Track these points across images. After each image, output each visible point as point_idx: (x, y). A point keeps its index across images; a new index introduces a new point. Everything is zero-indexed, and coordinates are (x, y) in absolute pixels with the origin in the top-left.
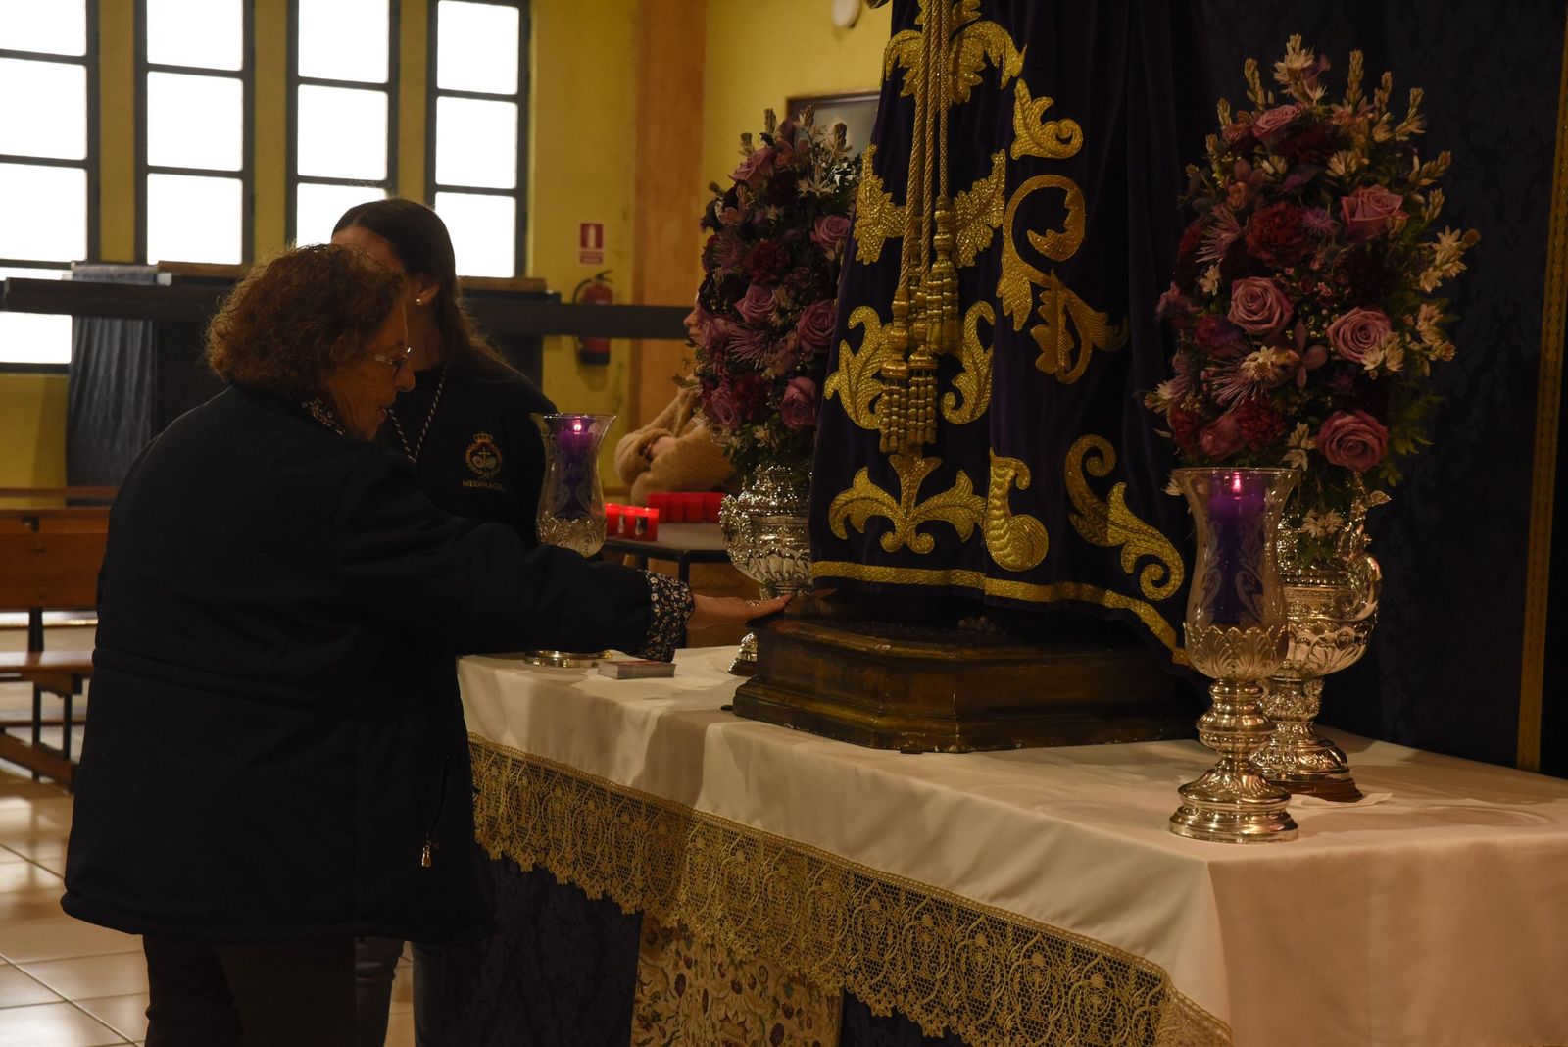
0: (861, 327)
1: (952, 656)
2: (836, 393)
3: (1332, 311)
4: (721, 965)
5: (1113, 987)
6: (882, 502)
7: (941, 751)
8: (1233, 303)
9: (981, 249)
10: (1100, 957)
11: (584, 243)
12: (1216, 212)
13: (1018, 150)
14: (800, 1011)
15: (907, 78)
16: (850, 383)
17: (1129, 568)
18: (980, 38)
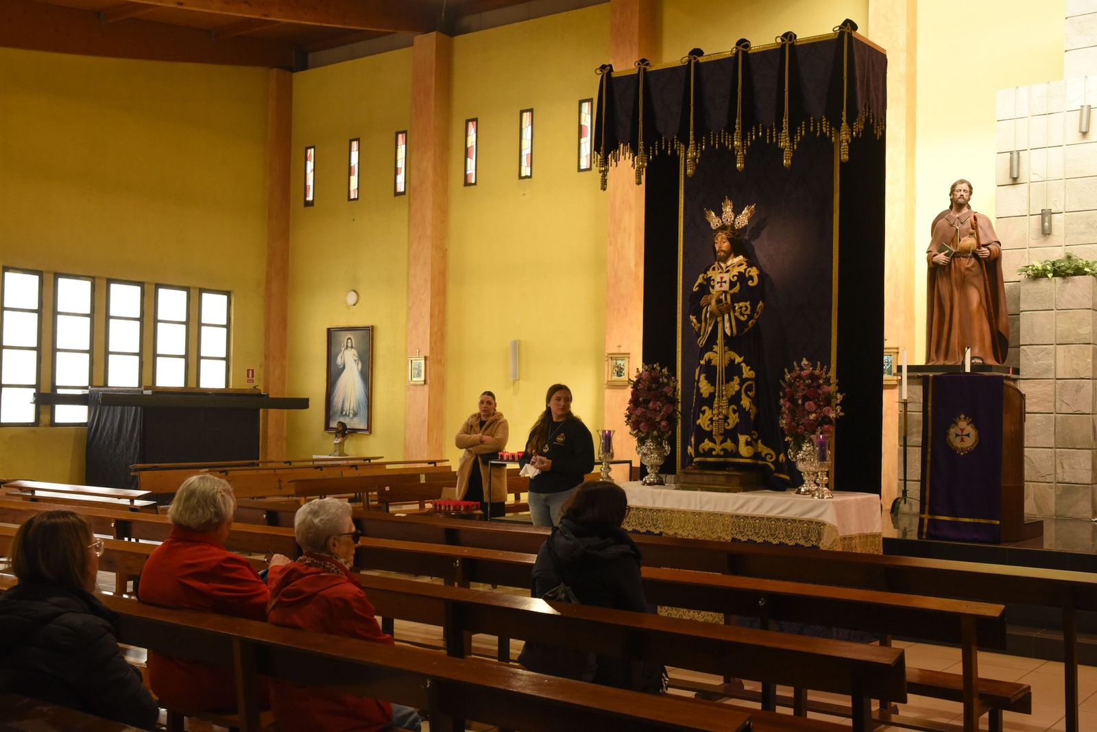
0: (705, 411)
2: (699, 424)
3: (823, 407)
5: (809, 526)
6: (711, 445)
8: (806, 406)
9: (733, 395)
10: (805, 521)
11: (248, 376)
12: (797, 389)
13: (744, 376)
15: (713, 362)
16: (703, 421)
17: (763, 456)
18: (730, 355)
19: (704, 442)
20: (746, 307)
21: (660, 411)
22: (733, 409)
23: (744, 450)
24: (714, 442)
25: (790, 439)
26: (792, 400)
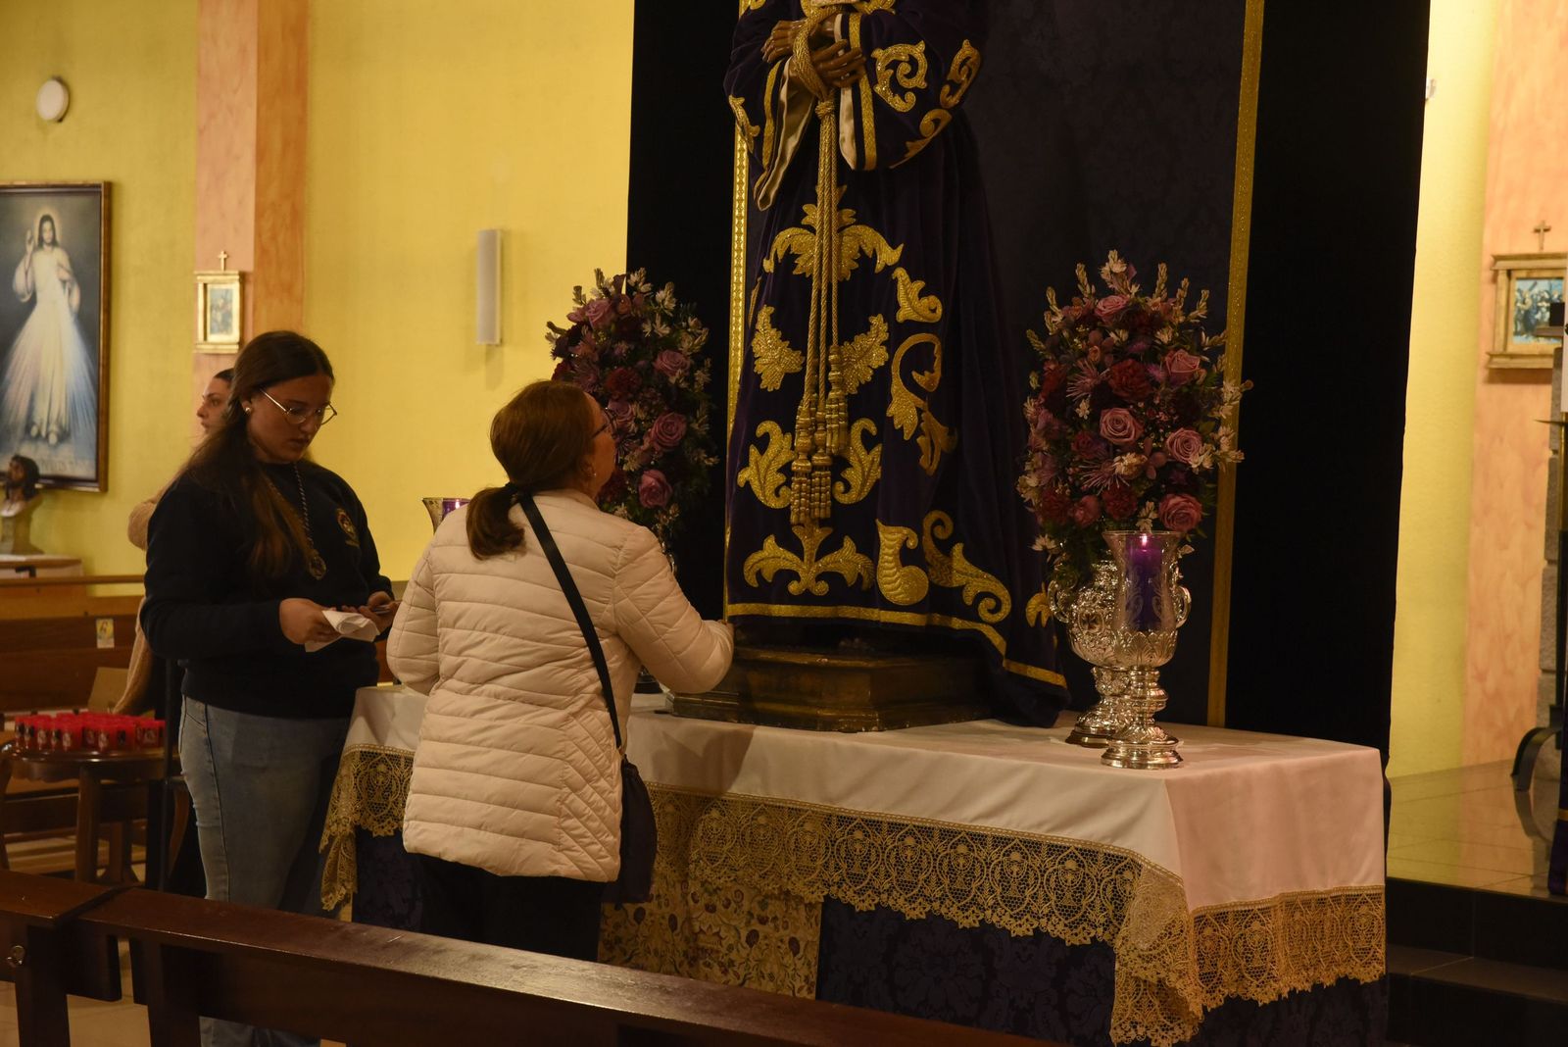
0: (766, 436)
1: (871, 665)
2: (748, 483)
3: (1166, 430)
4: (693, 895)
5: (1084, 866)
6: (786, 559)
7: (867, 731)
8: (1103, 425)
9: (863, 382)
10: (1072, 848)
12: (1080, 364)
13: (901, 316)
14: (775, 919)
15: (800, 262)
16: (759, 475)
17: (969, 601)
18: (856, 236)
19: (761, 548)
20: (913, 61)
21: (640, 435)
22: (865, 434)
23: (895, 581)
24: (796, 548)
25: (1052, 545)
26: (1059, 403)
